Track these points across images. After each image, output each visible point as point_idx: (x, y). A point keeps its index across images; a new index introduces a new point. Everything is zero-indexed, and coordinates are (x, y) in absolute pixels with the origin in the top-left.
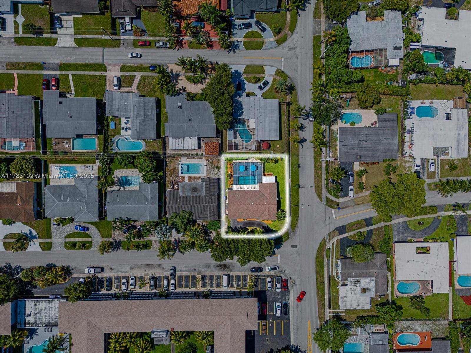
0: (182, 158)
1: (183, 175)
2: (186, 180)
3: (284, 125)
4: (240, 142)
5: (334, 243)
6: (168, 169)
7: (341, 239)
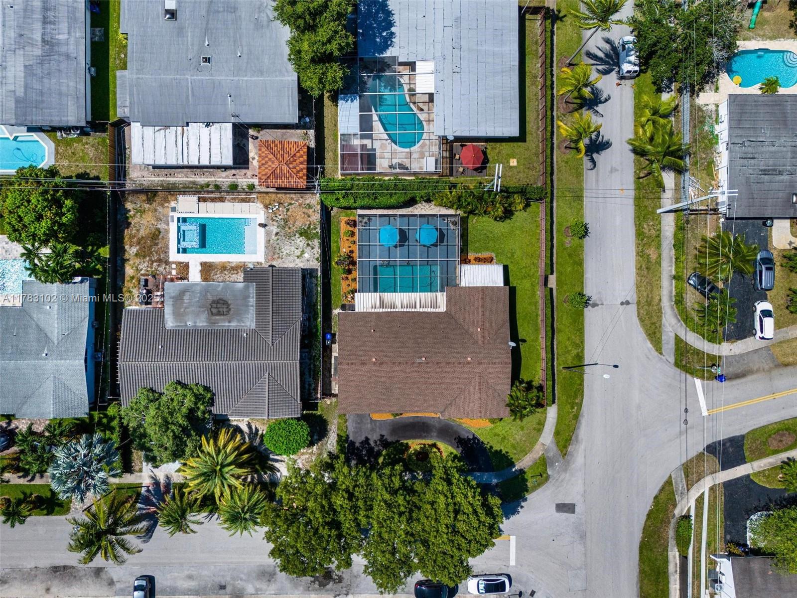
0: (181, 198)
1: (182, 258)
2: (195, 275)
3: (534, 90)
4: (383, 146)
5: (702, 497)
6: (132, 237)
7: (727, 485)
